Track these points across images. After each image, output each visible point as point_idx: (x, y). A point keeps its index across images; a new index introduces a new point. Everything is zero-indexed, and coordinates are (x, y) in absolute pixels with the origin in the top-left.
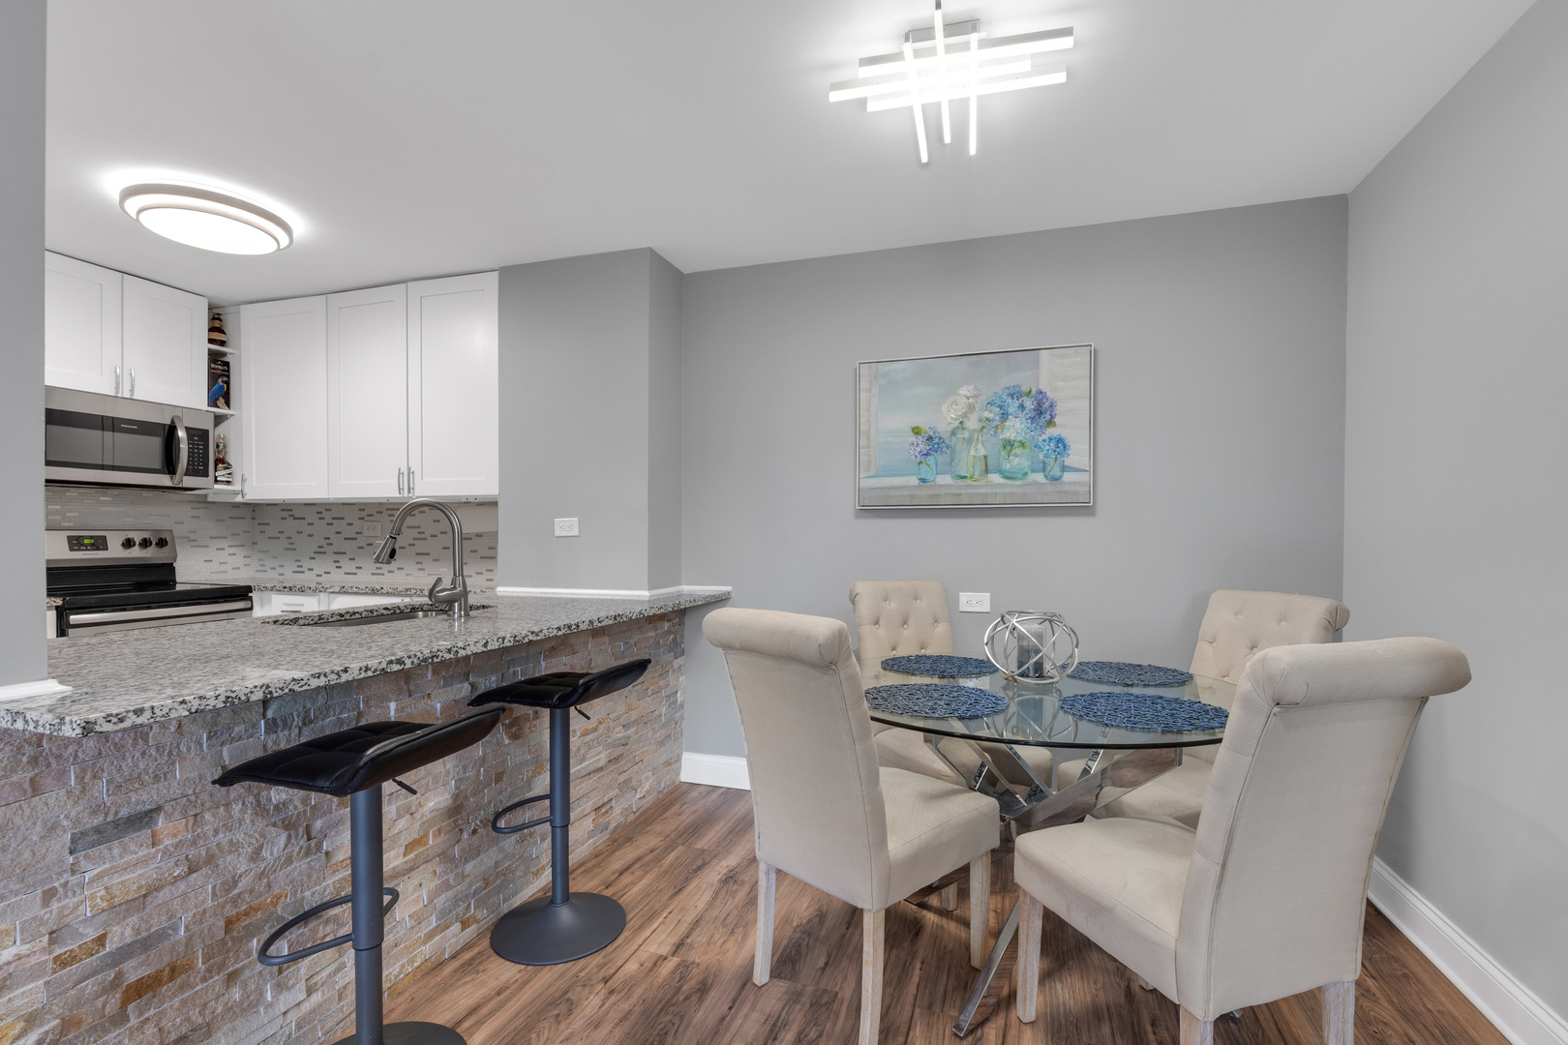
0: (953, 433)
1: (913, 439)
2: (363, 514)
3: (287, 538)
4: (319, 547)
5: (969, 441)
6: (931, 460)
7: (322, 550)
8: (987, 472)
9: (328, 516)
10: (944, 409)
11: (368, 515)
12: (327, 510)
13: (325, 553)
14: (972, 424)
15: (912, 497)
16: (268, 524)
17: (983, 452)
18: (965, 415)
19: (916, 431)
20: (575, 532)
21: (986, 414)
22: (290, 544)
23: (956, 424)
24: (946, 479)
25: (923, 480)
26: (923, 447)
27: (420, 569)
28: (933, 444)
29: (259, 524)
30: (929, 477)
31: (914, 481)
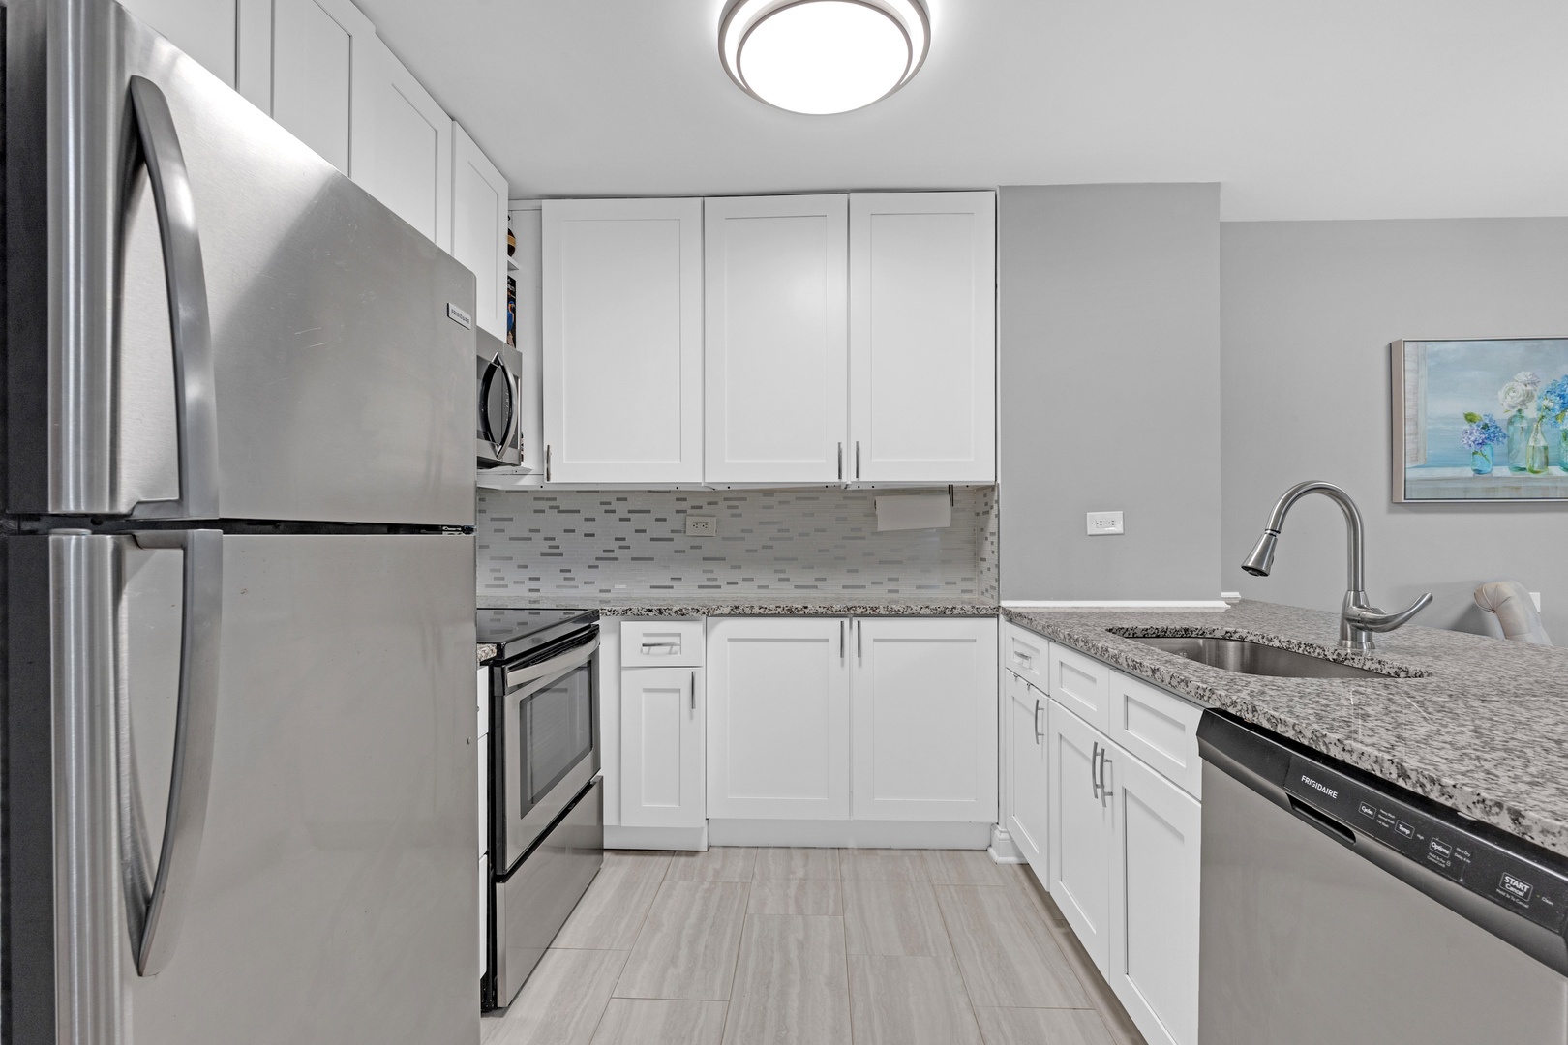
0: (1511, 422)
1: (1467, 426)
2: (683, 505)
3: (546, 539)
4: (605, 551)
5: (1528, 431)
6: (1486, 450)
7: (611, 555)
8: (1547, 464)
9: (622, 509)
10: (1501, 394)
11: (693, 507)
12: (618, 500)
13: (617, 559)
14: (1531, 412)
15: (1466, 490)
16: (511, 519)
17: (1542, 443)
18: (1523, 403)
19: (1470, 418)
20: (1118, 528)
21: (1546, 403)
22: (550, 547)
23: (1514, 412)
24: (1504, 471)
25: (1478, 472)
26: (1477, 436)
27: (780, 579)
28: (1489, 432)
29: (492, 519)
30: (1484, 469)
31: (1469, 472)
